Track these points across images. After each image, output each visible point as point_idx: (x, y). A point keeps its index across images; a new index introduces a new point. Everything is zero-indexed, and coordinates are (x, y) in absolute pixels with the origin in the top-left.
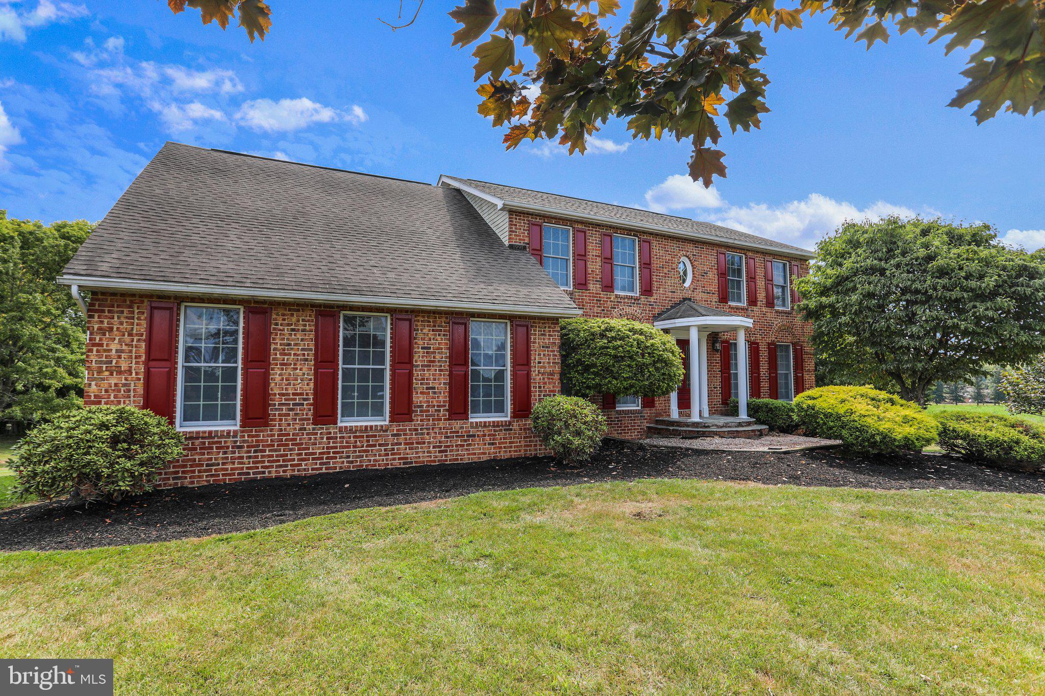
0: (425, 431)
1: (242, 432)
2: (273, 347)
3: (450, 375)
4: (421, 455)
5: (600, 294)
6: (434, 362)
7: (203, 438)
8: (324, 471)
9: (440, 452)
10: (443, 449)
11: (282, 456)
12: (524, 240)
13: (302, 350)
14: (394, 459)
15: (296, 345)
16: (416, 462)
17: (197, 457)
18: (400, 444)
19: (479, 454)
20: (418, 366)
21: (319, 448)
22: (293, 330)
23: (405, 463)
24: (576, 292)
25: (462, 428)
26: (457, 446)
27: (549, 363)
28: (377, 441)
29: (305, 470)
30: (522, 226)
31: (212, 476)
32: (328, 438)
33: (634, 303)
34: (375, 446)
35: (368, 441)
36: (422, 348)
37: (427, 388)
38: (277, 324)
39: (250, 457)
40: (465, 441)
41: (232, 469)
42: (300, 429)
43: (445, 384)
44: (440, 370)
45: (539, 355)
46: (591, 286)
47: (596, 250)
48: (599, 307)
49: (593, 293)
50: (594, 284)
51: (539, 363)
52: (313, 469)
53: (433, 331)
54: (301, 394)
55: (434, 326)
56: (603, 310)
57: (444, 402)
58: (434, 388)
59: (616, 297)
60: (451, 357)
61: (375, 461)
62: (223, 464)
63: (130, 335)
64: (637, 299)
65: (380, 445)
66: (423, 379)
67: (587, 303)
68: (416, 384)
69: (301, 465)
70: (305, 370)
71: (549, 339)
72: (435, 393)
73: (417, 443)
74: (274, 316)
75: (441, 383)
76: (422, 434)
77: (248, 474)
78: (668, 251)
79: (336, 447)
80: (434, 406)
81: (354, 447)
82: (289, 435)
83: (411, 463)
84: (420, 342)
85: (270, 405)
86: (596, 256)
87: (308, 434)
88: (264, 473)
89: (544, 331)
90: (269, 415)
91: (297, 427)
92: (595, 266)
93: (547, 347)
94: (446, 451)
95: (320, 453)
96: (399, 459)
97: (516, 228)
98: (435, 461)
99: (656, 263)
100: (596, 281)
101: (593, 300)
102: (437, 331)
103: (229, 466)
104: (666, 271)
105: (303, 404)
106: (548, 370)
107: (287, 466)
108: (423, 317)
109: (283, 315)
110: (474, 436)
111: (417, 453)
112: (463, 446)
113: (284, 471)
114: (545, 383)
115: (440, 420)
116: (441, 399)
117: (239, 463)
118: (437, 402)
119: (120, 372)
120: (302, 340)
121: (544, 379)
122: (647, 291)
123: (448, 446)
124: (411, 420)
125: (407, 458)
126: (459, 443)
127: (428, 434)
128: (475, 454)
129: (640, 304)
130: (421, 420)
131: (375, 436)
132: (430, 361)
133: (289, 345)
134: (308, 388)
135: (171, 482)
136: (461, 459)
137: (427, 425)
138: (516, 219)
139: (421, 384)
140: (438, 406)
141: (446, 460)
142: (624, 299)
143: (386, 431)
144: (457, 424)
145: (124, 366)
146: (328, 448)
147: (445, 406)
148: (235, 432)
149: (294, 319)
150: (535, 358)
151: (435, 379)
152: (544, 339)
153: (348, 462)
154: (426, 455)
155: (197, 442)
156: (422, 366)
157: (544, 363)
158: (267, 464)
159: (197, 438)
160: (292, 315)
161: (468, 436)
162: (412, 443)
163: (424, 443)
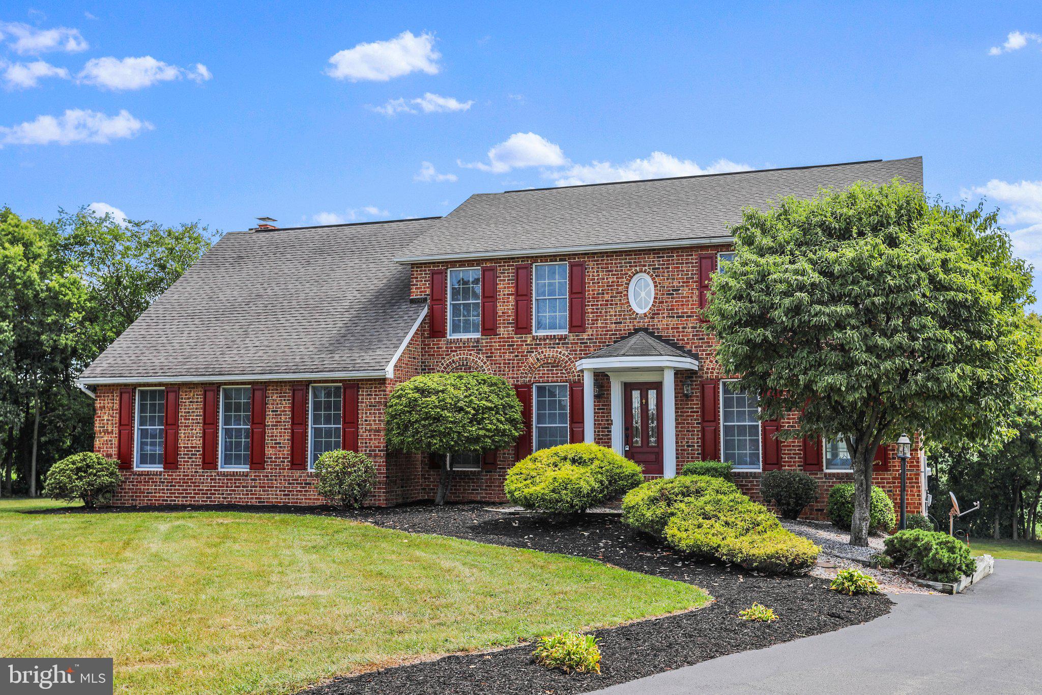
0: (274, 478)
1: (164, 472)
2: (180, 414)
3: (293, 432)
4: (270, 496)
5: (513, 338)
6: (280, 422)
7: (145, 475)
8: (208, 503)
9: (284, 495)
10: (286, 493)
11: (185, 490)
12: (426, 291)
13: (197, 416)
14: (252, 498)
15: (193, 412)
16: (267, 502)
17: (142, 487)
18: (256, 487)
19: (314, 499)
20: (269, 426)
21: (205, 486)
22: (191, 402)
23: (259, 502)
24: (482, 339)
25: (301, 476)
26: (297, 491)
27: (375, 421)
28: (241, 483)
29: (197, 501)
30: (423, 278)
31: (149, 500)
32: (211, 479)
33: (559, 344)
34: (239, 487)
35: (235, 483)
36: (272, 411)
37: (275, 444)
38: (182, 399)
39: (167, 490)
40: (303, 487)
41: (159, 497)
42: (195, 472)
43: (288, 440)
44: (285, 429)
45: (366, 413)
46: (501, 330)
47: (508, 287)
48: (512, 353)
49: (504, 338)
50: (505, 327)
51: (366, 421)
52: (202, 501)
53: (280, 397)
54: (196, 447)
55: (281, 393)
56: (517, 356)
57: (287, 454)
58: (280, 443)
59: (534, 339)
60: (293, 418)
61: (240, 498)
62: (155, 493)
63: (113, 410)
64: (561, 338)
65: (243, 487)
66: (272, 436)
67: (497, 349)
68: (268, 440)
69: (195, 497)
70: (198, 431)
71: (375, 399)
72: (281, 447)
73: (268, 487)
74: (181, 393)
75: (285, 439)
76: (272, 480)
77: (167, 501)
78: (612, 271)
79: (215, 486)
80: (280, 458)
81: (227, 487)
82: (188, 476)
83: (264, 502)
84: (271, 406)
85: (178, 455)
86: (508, 294)
87: (199, 476)
88: (175, 501)
89: (370, 391)
90: (178, 461)
91: (194, 470)
92: (506, 306)
93: (374, 406)
94: (289, 495)
95: (206, 490)
96: (256, 498)
97: (417, 281)
98: (280, 503)
99: (591, 290)
100: (508, 323)
101: (505, 345)
102: (283, 397)
103: (158, 495)
104: (607, 297)
105: (196, 455)
106: (373, 427)
107: (187, 497)
108: (273, 386)
109: (186, 392)
110: (310, 484)
111: (268, 495)
112: (301, 491)
113: (186, 501)
114: (371, 439)
115: (285, 469)
116: (285, 452)
117: (163, 493)
118: (283, 454)
119: (109, 433)
120: (196, 409)
121: (370, 435)
122: (577, 325)
123: (290, 491)
124: (264, 469)
125: (261, 498)
126: (299, 489)
127: (276, 480)
128: (310, 499)
129: (568, 343)
130: (271, 469)
131: (240, 480)
132: (277, 422)
133: (189, 412)
134: (198, 442)
135: (130, 502)
136: (300, 503)
137: (275, 473)
138: (417, 271)
139: (271, 440)
140: (283, 458)
141: (289, 503)
142: (545, 340)
143: (247, 476)
144: (297, 473)
145: (110, 429)
146: (211, 486)
147: (288, 458)
148: (161, 472)
149: (192, 394)
150: (363, 416)
151: (281, 436)
152: (370, 399)
153: (223, 498)
154: (274, 497)
155: (142, 477)
156: (272, 425)
157: (370, 421)
158: (177, 495)
159: (142, 475)
160: (191, 391)
161: (305, 484)
162: (265, 487)
163: (273, 487)
